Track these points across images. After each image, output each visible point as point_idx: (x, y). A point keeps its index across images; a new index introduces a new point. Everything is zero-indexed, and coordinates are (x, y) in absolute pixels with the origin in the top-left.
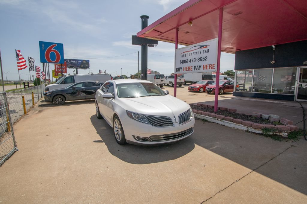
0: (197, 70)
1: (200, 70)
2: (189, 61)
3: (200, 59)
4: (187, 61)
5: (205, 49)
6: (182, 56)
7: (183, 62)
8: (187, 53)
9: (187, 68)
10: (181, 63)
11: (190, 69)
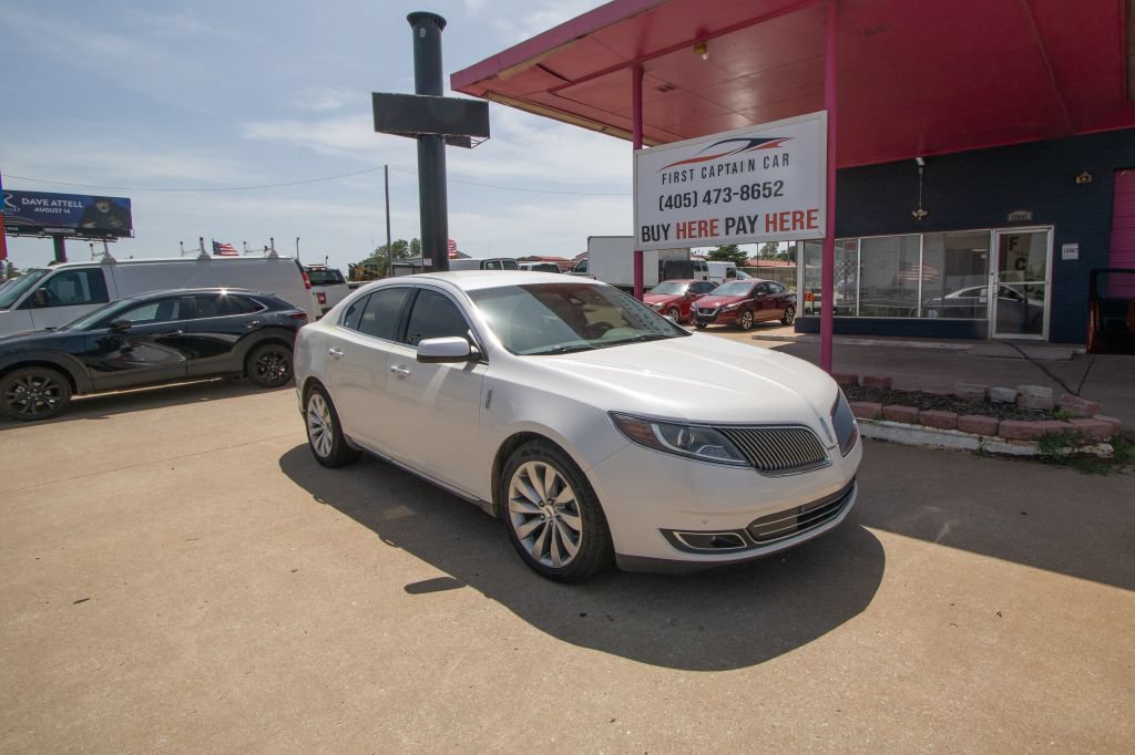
0: (741, 232)
1: (752, 231)
2: (700, 198)
3: (749, 192)
4: (692, 196)
5: (770, 152)
6: (667, 177)
7: (671, 203)
8: (687, 167)
9: (693, 226)
10: (666, 206)
11: (708, 228)
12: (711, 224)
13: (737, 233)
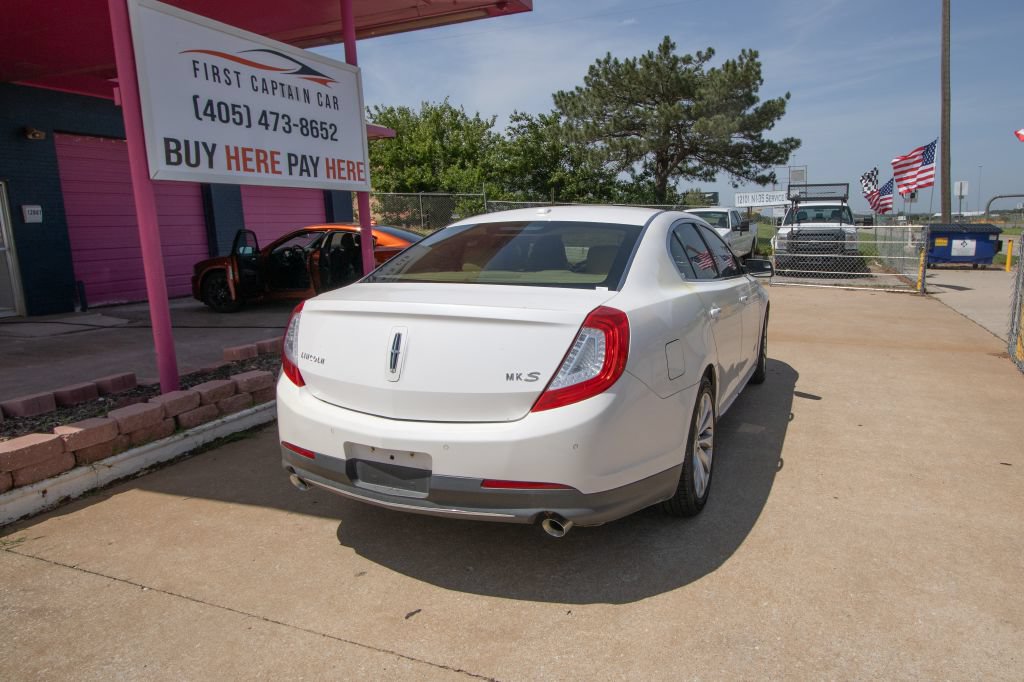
0: (305, 174)
1: (316, 175)
2: (255, 118)
3: (309, 128)
4: (243, 111)
5: (321, 89)
6: (200, 66)
7: (213, 111)
8: (233, 66)
9: (249, 154)
10: (205, 114)
11: (269, 162)
12: (272, 158)
13: (301, 174)
